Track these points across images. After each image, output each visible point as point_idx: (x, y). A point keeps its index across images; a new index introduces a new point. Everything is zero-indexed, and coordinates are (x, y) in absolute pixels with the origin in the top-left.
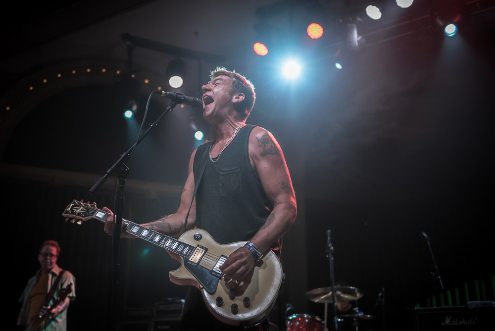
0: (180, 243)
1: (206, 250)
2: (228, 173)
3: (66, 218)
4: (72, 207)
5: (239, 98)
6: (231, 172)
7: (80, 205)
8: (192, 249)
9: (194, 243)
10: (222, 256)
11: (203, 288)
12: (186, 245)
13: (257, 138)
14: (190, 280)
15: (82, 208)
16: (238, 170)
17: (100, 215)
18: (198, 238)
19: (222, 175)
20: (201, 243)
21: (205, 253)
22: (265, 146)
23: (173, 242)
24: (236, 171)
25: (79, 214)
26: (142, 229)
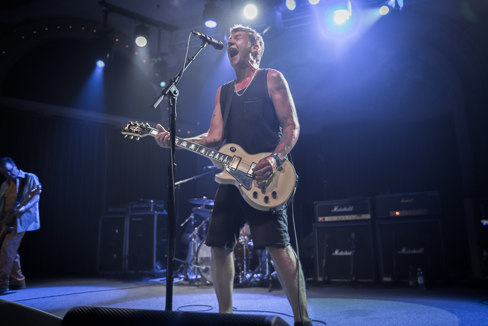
0: (221, 154)
1: (241, 158)
2: (251, 102)
3: (125, 135)
4: (129, 126)
5: (255, 48)
6: (254, 101)
7: (135, 125)
8: (230, 158)
9: (231, 154)
10: (253, 163)
11: (242, 185)
12: (225, 156)
13: (273, 77)
14: (232, 180)
15: (137, 127)
16: (260, 100)
17: (154, 133)
18: (233, 150)
19: (246, 103)
20: (236, 153)
21: (240, 161)
22: (279, 82)
23: (215, 154)
24: (258, 101)
25: (136, 132)
26: (189, 144)
